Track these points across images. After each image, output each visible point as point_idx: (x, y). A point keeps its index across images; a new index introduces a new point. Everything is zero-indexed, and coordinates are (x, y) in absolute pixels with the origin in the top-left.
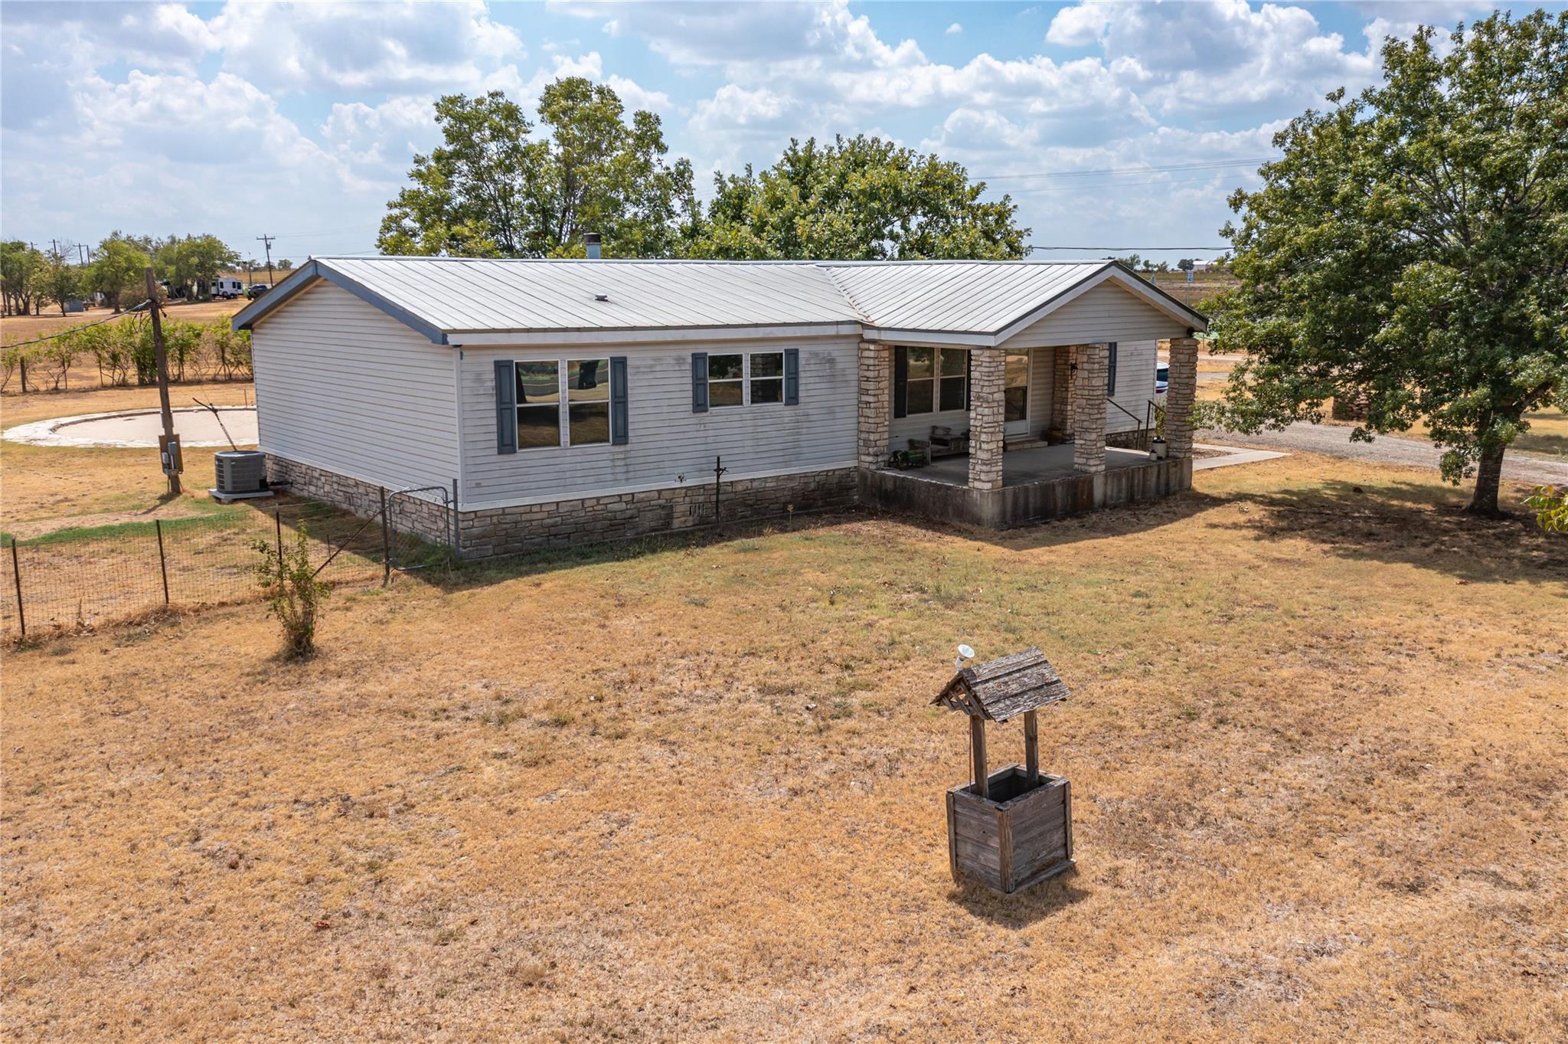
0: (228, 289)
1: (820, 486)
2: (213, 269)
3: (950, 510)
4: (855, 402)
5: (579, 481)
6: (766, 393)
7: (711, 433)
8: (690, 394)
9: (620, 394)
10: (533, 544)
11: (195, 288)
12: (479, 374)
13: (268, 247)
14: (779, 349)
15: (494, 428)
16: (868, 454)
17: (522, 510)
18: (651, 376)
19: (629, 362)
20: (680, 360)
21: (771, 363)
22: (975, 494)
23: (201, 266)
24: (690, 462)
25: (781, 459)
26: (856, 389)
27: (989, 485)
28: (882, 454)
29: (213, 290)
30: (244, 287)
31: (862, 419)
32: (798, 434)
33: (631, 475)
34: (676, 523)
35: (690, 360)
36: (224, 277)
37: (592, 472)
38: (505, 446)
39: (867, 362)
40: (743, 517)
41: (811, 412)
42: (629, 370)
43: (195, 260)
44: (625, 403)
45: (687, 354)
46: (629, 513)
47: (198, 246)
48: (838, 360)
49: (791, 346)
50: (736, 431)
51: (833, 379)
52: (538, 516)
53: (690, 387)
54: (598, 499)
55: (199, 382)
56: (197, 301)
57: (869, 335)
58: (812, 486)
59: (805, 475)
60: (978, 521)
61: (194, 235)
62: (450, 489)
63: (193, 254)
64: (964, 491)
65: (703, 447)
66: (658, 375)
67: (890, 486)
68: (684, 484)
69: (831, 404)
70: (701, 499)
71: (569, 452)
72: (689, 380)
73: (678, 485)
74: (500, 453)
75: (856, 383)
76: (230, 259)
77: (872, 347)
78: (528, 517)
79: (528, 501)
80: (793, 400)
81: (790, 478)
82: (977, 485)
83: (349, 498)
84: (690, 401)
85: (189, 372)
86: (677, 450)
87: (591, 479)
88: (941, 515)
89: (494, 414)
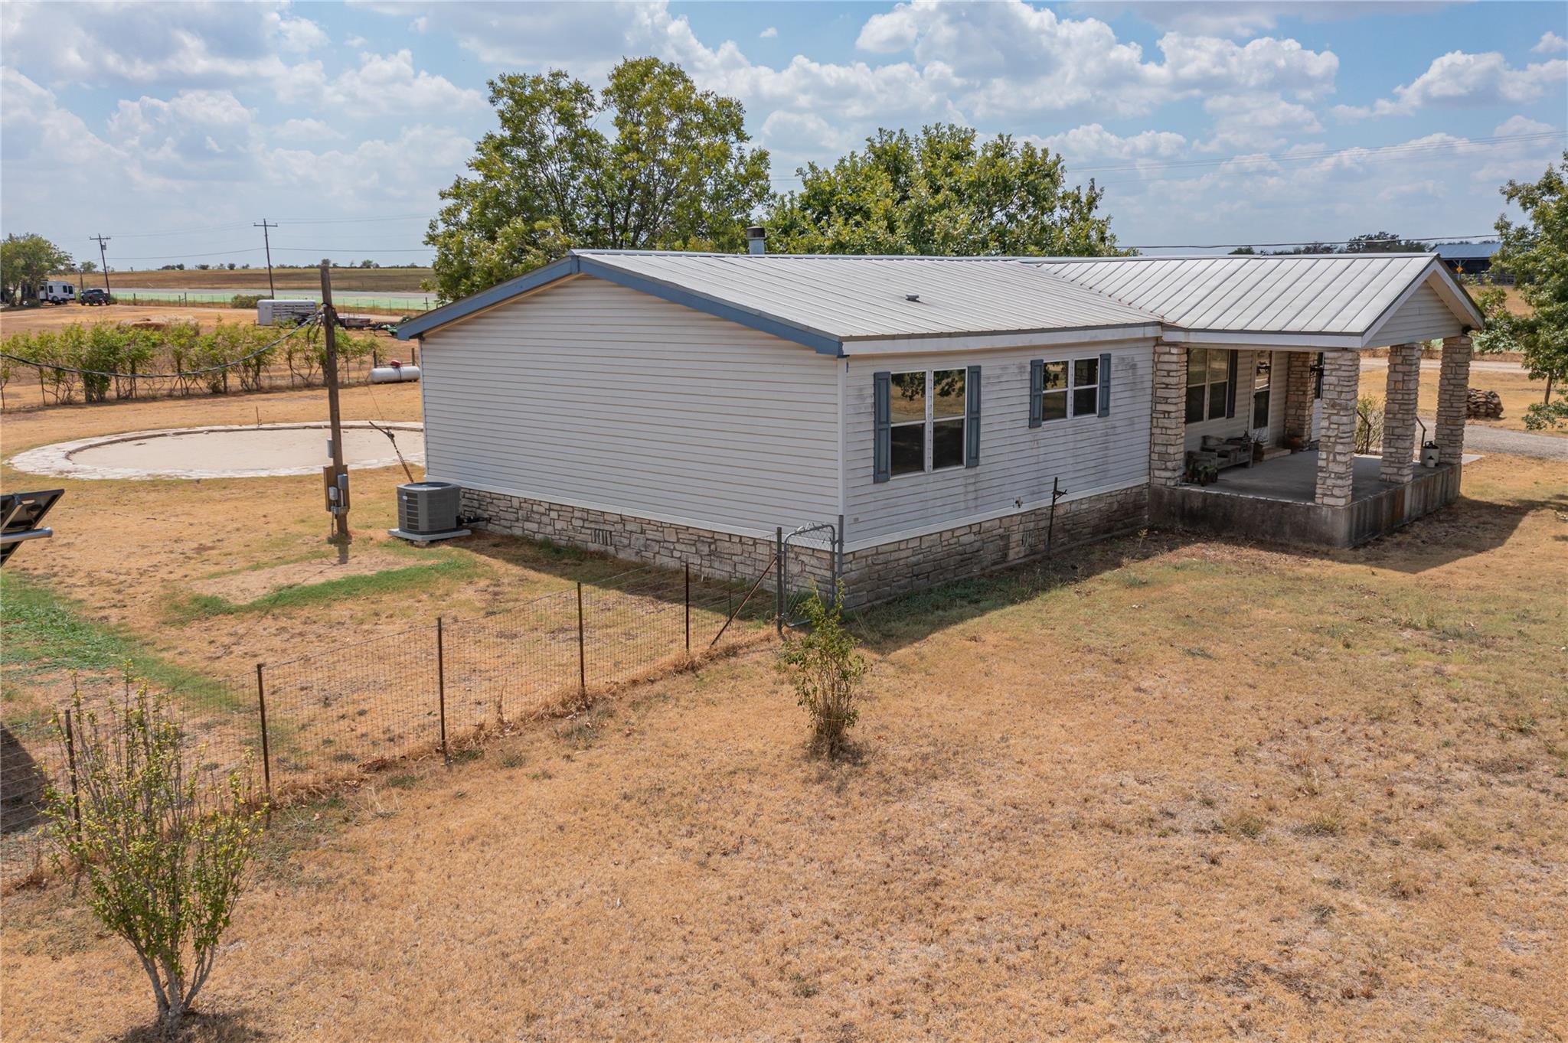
0: (58, 293)
1: (1121, 505)
2: (41, 272)
3: (1287, 529)
4: (1149, 412)
5: (938, 511)
6: (1086, 404)
7: (1042, 450)
8: (1028, 407)
9: (975, 409)
10: (900, 587)
11: (19, 293)
12: (861, 390)
13: (103, 247)
14: (1094, 354)
15: (871, 453)
16: (1166, 469)
17: (891, 548)
18: (997, 388)
19: (983, 372)
20: (1021, 367)
21: (1088, 370)
22: (1324, 511)
23: (27, 269)
24: (1024, 484)
25: (1092, 478)
26: (1149, 398)
27: (1342, 502)
28: (1180, 468)
29: (42, 295)
30: (76, 290)
31: (1157, 431)
32: (1106, 448)
33: (979, 502)
34: (1012, 555)
35: (1029, 369)
36: (52, 280)
37: (949, 500)
38: (880, 477)
39: (1166, 367)
40: (1063, 544)
41: (1118, 424)
42: (983, 382)
43: (20, 262)
44: (978, 419)
45: (1026, 360)
46: (977, 545)
47: (24, 247)
48: (1139, 365)
49: (1104, 350)
50: (1061, 448)
51: (1133, 386)
52: (904, 554)
53: (1027, 399)
54: (953, 530)
55: (154, 399)
56: (22, 307)
57: (1169, 336)
58: (1115, 506)
59: (1110, 495)
60: (1329, 541)
61: (16, 234)
62: (837, 528)
63: (17, 255)
64: (1309, 508)
65: (1036, 467)
66: (1005, 386)
67: (1197, 503)
68: (1023, 510)
69: (1131, 415)
70: (1032, 525)
71: (931, 478)
72: (1027, 392)
73: (1016, 511)
74: (876, 481)
75: (1149, 391)
76: (60, 260)
77: (1174, 351)
78: (896, 555)
79: (897, 537)
80: (1105, 411)
81: (1099, 497)
82: (1327, 500)
83: (606, 537)
84: (1027, 415)
85: (142, 386)
86: (1015, 471)
87: (948, 508)
88: (1274, 535)
89: (872, 436)
